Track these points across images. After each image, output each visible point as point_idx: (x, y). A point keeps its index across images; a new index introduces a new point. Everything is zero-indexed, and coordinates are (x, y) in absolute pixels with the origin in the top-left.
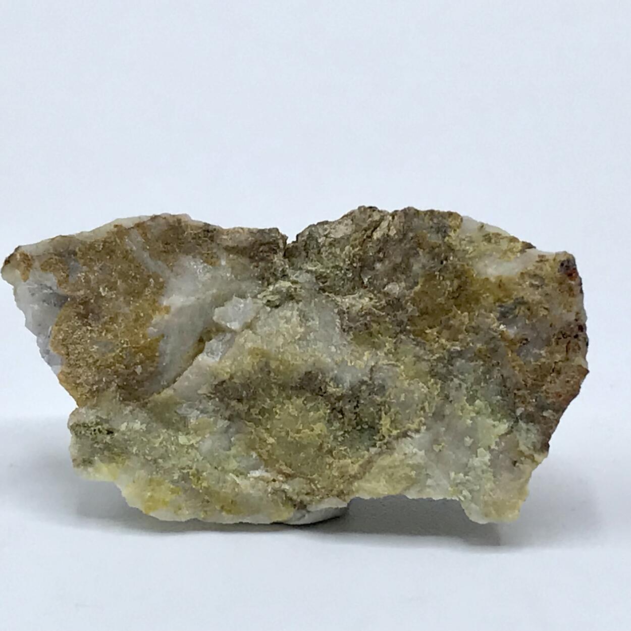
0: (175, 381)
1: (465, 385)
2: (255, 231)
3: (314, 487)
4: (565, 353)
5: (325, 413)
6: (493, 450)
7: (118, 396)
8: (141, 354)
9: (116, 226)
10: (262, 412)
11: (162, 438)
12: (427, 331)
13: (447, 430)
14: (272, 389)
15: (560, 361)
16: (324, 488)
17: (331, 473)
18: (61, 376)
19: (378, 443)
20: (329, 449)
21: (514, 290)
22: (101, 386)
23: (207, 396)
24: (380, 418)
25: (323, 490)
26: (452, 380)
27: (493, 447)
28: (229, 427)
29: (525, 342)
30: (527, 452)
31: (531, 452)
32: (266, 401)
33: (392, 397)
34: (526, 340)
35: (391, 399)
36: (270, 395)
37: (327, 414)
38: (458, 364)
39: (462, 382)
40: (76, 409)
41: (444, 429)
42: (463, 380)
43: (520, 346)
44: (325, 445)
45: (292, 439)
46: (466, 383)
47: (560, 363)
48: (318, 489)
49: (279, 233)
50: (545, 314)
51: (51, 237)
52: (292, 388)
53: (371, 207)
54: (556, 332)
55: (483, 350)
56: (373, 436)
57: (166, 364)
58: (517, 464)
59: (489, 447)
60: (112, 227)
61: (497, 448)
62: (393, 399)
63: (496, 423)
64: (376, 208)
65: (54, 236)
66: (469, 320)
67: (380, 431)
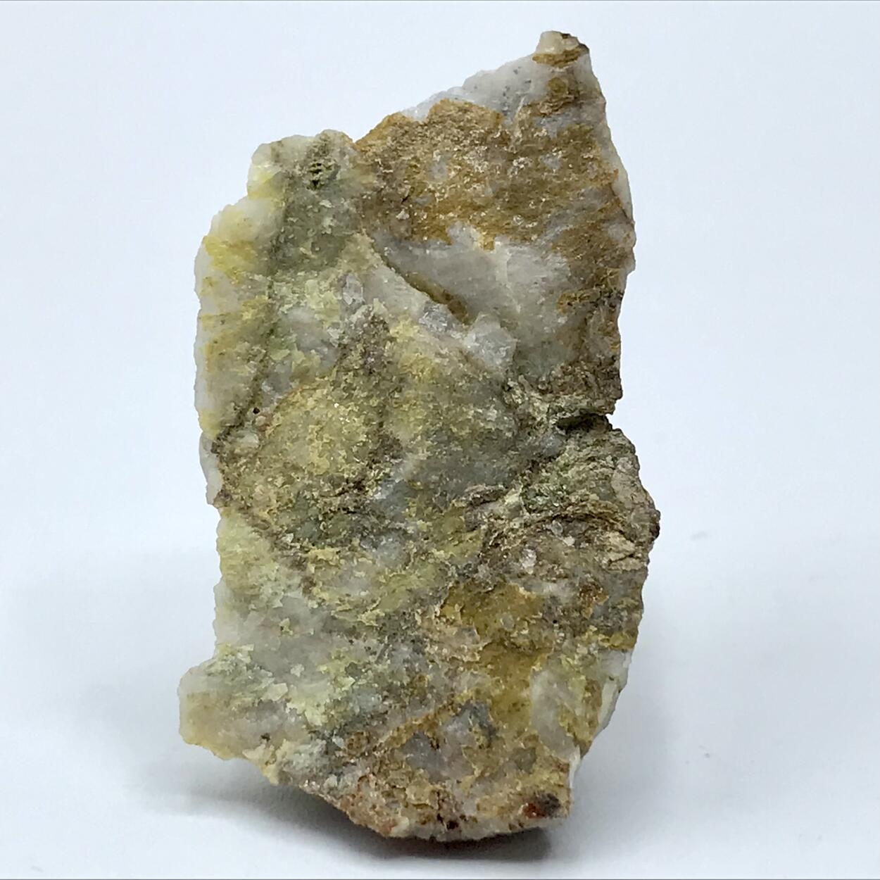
0: (389, 265)
1: (373, 661)
2: (616, 364)
3: (241, 463)
4: (416, 803)
5: (343, 471)
6: (285, 706)
7: (369, 193)
8: (425, 217)
9: (616, 172)
10: (349, 388)
11: (313, 256)
12: (457, 605)
13: (311, 637)
14: (378, 396)
15: (406, 796)
16: (239, 475)
17: (260, 484)
18: (399, 116)
19: (298, 545)
20: (294, 479)
21: (510, 726)
22: (381, 168)
23: (370, 312)
24: (332, 545)
25: (235, 474)
26: (381, 642)
27: (289, 705)
28: (329, 345)
29: (435, 744)
30: (279, 753)
31: (279, 758)
32: (363, 392)
33: (360, 560)
34: (438, 746)
35: (357, 558)
36: (371, 397)
37: (341, 474)
38: (405, 649)
39: (378, 655)
40: (351, 140)
41: (312, 633)
42: (380, 657)
43: (429, 738)
44: (300, 475)
45: (310, 431)
46: (377, 662)
47: (403, 796)
48: (238, 468)
49: (616, 399)
50: (475, 773)
51: (603, 92)
52: (381, 425)
53: (658, 528)
54: (448, 789)
55: (422, 683)
56: (309, 538)
57: (411, 251)
58: (265, 741)
59: (288, 701)
60: (615, 167)
61: (288, 711)
62: (358, 561)
63: (322, 709)
64: (657, 536)
65: (604, 95)
66: (468, 662)
67: (315, 547)
